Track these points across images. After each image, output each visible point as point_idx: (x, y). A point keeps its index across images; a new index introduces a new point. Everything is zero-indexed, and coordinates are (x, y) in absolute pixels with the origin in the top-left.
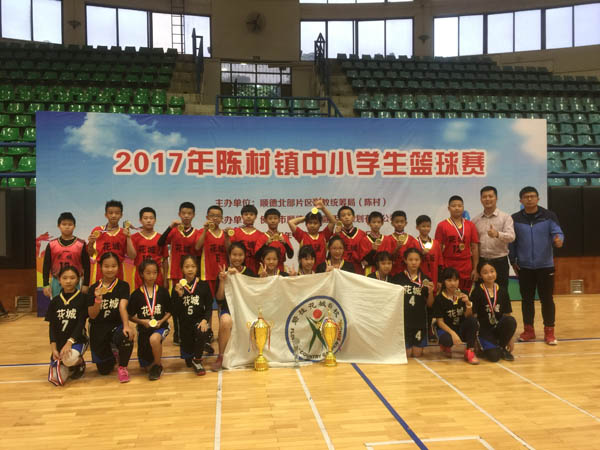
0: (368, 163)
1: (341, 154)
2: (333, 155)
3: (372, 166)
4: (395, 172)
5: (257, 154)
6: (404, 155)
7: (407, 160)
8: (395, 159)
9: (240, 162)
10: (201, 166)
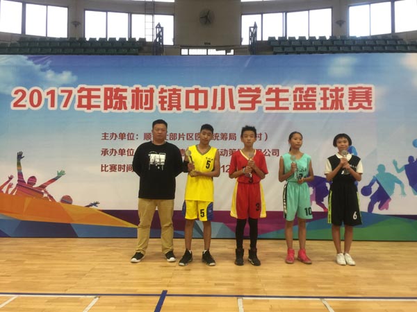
0: (250, 99)
1: (223, 90)
2: (215, 91)
3: (254, 102)
4: (277, 107)
5: (142, 91)
6: (287, 91)
7: (290, 95)
8: (277, 95)
9: (125, 98)
10: (89, 102)
